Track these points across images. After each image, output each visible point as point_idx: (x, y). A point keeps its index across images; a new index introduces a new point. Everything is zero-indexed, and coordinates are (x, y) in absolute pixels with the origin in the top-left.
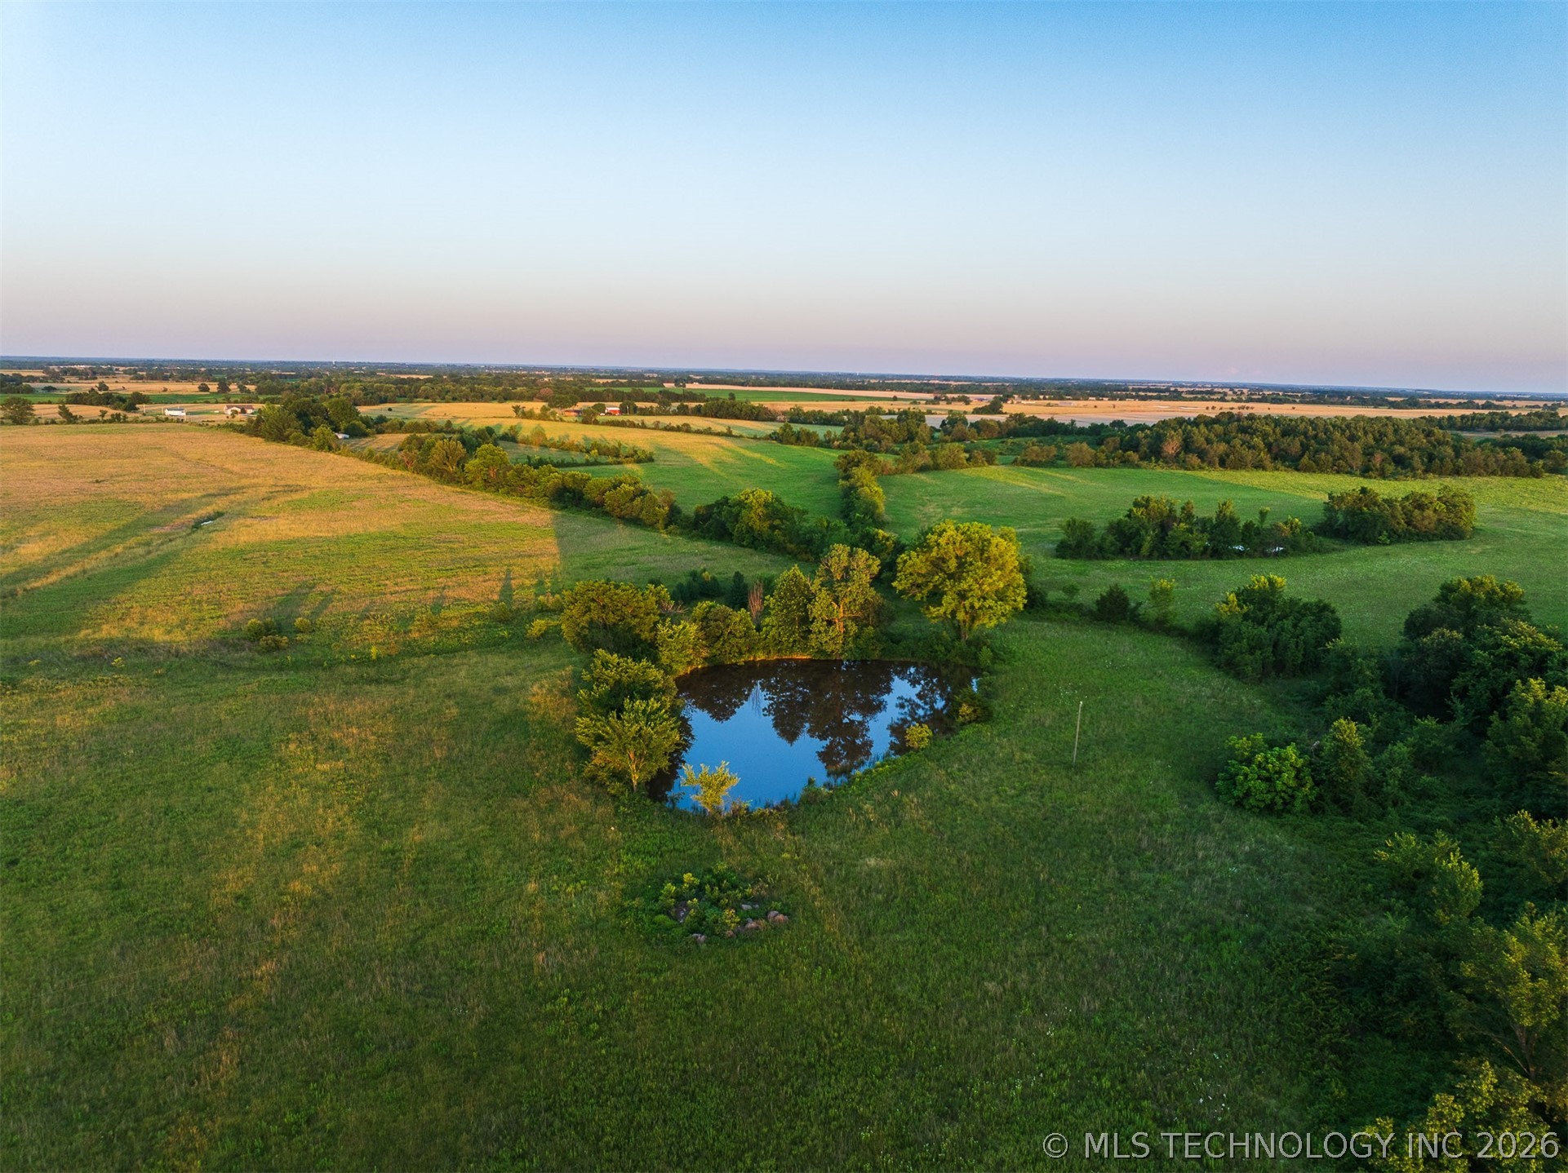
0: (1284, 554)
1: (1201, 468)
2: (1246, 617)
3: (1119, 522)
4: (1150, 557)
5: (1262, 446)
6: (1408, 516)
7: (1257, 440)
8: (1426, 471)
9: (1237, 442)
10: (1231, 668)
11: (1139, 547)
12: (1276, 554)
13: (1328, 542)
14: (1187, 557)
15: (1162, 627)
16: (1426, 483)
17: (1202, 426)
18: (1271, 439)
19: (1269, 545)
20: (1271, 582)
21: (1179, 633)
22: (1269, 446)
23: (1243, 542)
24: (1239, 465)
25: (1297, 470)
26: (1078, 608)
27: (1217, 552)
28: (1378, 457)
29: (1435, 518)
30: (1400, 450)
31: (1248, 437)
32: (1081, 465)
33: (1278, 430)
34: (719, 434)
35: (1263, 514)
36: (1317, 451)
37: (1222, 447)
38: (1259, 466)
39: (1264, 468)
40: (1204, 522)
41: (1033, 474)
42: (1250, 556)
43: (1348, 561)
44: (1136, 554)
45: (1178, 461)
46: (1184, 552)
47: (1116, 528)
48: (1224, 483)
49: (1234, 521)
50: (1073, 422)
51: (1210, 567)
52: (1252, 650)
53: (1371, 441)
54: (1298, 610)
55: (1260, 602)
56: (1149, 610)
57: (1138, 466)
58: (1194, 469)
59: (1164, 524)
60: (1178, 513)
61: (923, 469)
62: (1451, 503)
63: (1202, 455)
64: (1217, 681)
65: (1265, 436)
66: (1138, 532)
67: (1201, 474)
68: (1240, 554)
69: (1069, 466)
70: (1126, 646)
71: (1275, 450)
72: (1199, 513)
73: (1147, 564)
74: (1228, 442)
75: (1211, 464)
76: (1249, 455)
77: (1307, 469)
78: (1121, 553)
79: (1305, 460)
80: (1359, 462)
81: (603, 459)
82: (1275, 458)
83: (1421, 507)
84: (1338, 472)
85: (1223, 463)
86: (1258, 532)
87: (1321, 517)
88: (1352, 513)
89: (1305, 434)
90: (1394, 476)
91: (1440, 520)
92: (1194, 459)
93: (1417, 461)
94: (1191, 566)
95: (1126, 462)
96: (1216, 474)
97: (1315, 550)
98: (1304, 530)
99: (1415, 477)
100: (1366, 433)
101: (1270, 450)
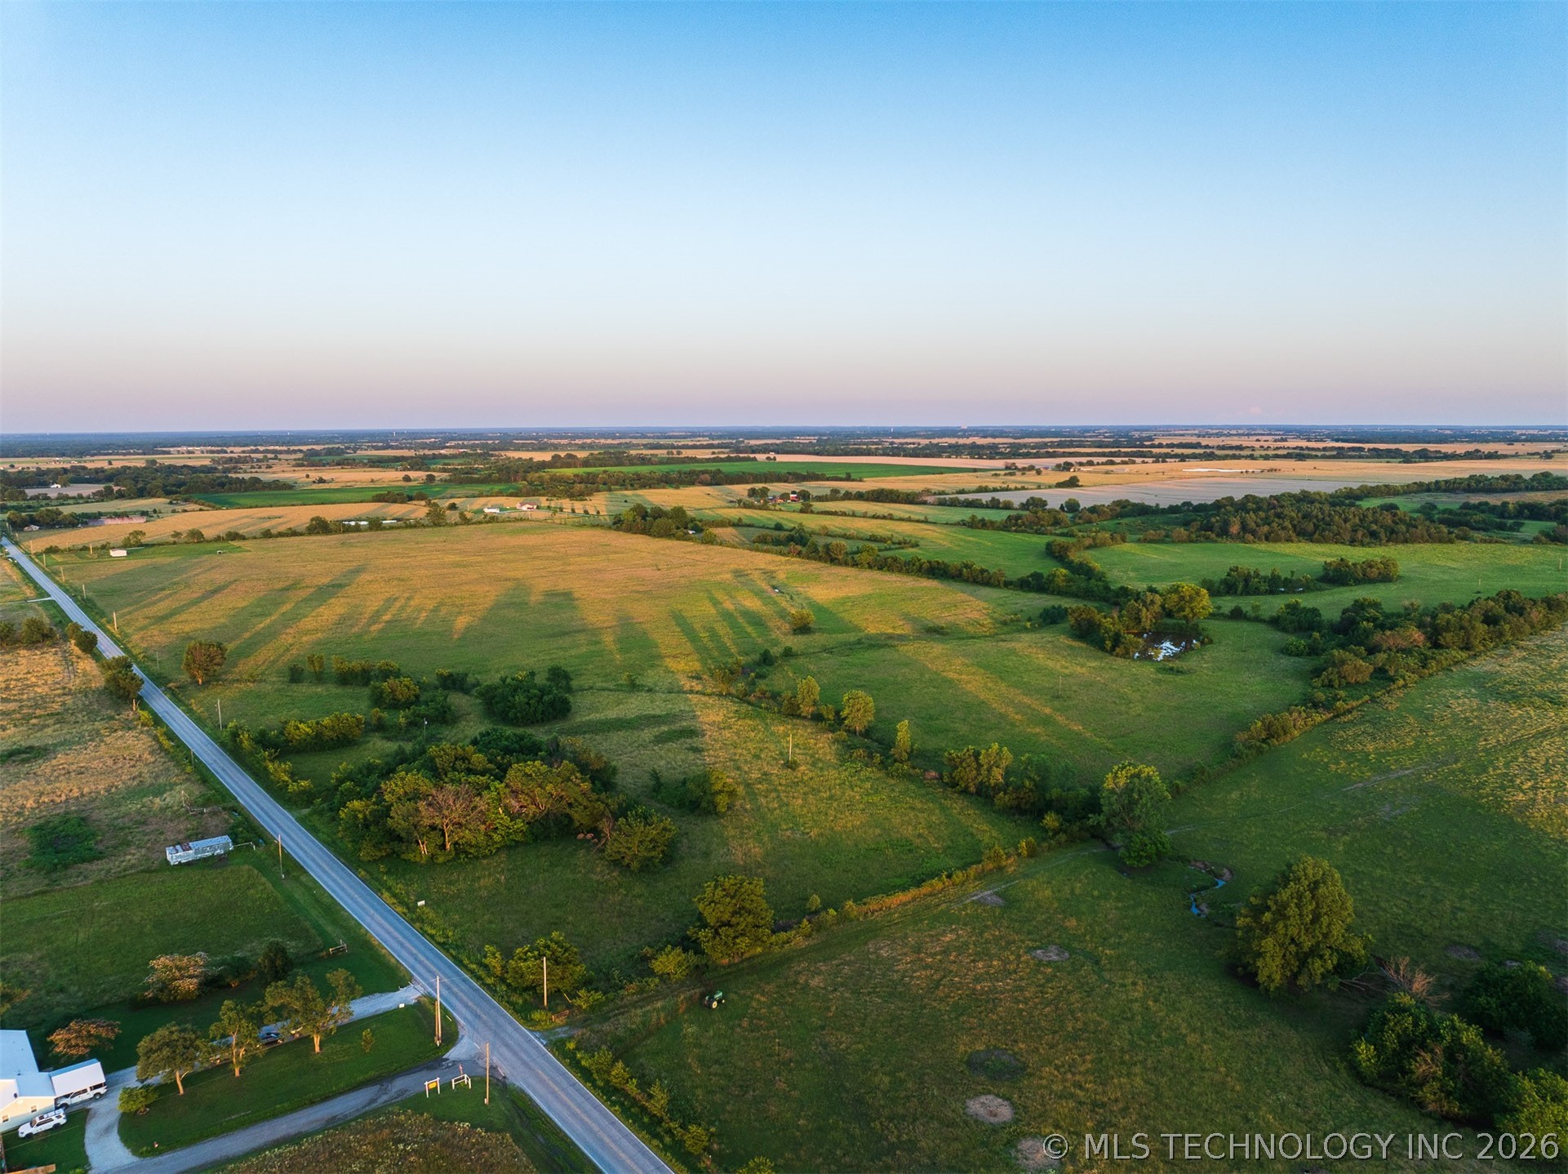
0: (1303, 592)
1: (1254, 542)
2: (1288, 613)
3: (1225, 579)
4: (1241, 594)
5: (1290, 526)
6: (1364, 571)
7: (1287, 523)
8: (1388, 541)
9: (1275, 525)
10: (1284, 630)
11: (1236, 590)
12: (1300, 592)
13: (1324, 585)
14: (1258, 594)
15: (1257, 619)
16: (1387, 549)
17: (1251, 513)
18: (1296, 522)
19: (1296, 588)
20: (1297, 601)
21: (1263, 621)
22: (1294, 526)
23: (1284, 587)
24: (1277, 540)
25: (1312, 542)
26: (1223, 614)
27: (1272, 592)
28: (1360, 534)
29: (1377, 572)
30: (1374, 527)
31: (1281, 521)
32: (1182, 541)
33: (1300, 515)
34: (918, 521)
35: (1293, 572)
36: (1324, 530)
37: (1266, 529)
38: (1289, 540)
39: (1292, 541)
40: (1265, 578)
41: (1156, 549)
42: (1287, 593)
43: (1332, 594)
44: (1235, 593)
45: (1240, 538)
46: (1257, 592)
47: (1224, 582)
48: (1269, 552)
49: (1279, 577)
50: (1157, 505)
51: (1270, 598)
52: (1291, 623)
53: (1357, 520)
54: (1306, 610)
55: (1293, 608)
56: (1251, 614)
57: (1216, 542)
58: (1250, 543)
59: (1247, 579)
60: (1252, 573)
61: (1089, 547)
62: (1386, 563)
63: (1254, 533)
64: (1279, 634)
65: (1292, 519)
66: (1235, 584)
67: (1255, 546)
68: (1283, 592)
69: (1173, 542)
70: (1245, 626)
71: (1298, 530)
72: (1262, 573)
73: (1241, 598)
74: (1269, 524)
75: (1260, 539)
76: (1282, 534)
77: (1318, 541)
78: (1228, 593)
79: (1316, 536)
80: (1347, 537)
81: (893, 546)
82: (1298, 535)
83: (1371, 567)
84: (1336, 543)
85: (1267, 539)
86: (1291, 581)
87: (1321, 573)
88: (1337, 570)
89: (1317, 517)
90: (1368, 545)
91: (1380, 573)
92: (1250, 537)
93: (1383, 536)
94: (1262, 598)
95: (1208, 539)
96: (1263, 546)
97: (1317, 590)
98: (1312, 580)
99: (1381, 545)
100: (1354, 516)
101: (1295, 531)
